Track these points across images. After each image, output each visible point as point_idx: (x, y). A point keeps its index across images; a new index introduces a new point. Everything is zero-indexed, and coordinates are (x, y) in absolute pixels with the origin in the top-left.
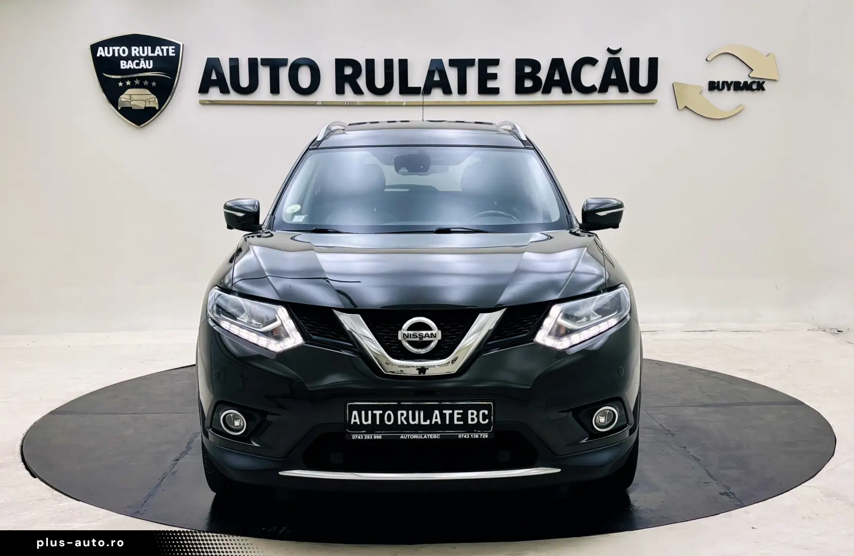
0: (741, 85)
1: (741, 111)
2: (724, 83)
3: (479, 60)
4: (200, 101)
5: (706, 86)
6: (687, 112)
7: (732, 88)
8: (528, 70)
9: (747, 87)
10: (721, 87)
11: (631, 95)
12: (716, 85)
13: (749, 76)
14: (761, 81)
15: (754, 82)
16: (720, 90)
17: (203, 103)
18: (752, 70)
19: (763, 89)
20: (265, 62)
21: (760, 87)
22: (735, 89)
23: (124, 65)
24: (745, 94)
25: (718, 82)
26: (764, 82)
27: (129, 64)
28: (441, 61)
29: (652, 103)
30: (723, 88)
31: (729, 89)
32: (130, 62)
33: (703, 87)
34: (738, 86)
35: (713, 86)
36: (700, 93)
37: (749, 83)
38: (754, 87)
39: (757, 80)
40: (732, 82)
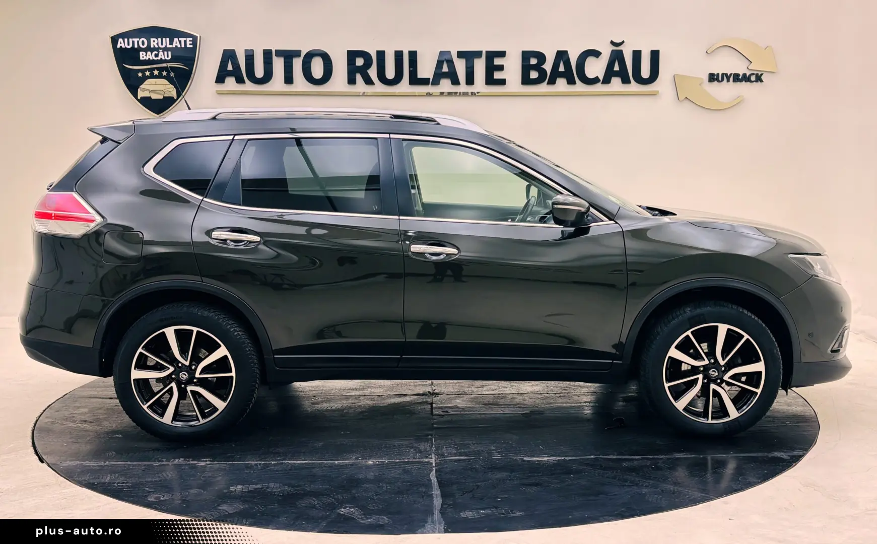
0: (740, 77)
1: (739, 102)
2: (723, 74)
3: (487, 52)
4: (216, 91)
5: (706, 78)
6: (687, 102)
7: (731, 79)
8: (534, 61)
9: (746, 78)
10: (720, 79)
11: (634, 86)
12: (716, 77)
13: (748, 68)
14: (760, 73)
15: (753, 74)
16: (719, 81)
17: (220, 93)
18: (751, 62)
19: (762, 81)
20: (279, 53)
21: (759, 79)
22: (734, 81)
23: (143, 56)
24: (743, 86)
25: (718, 74)
26: (762, 74)
27: (148, 54)
28: (449, 52)
29: (654, 94)
30: (723, 80)
31: (728, 81)
32: (149, 53)
33: (702, 79)
34: (737, 78)
35: (713, 78)
36: (700, 85)
37: (748, 75)
38: (753, 78)
39: (755, 72)
40: (731, 74)
